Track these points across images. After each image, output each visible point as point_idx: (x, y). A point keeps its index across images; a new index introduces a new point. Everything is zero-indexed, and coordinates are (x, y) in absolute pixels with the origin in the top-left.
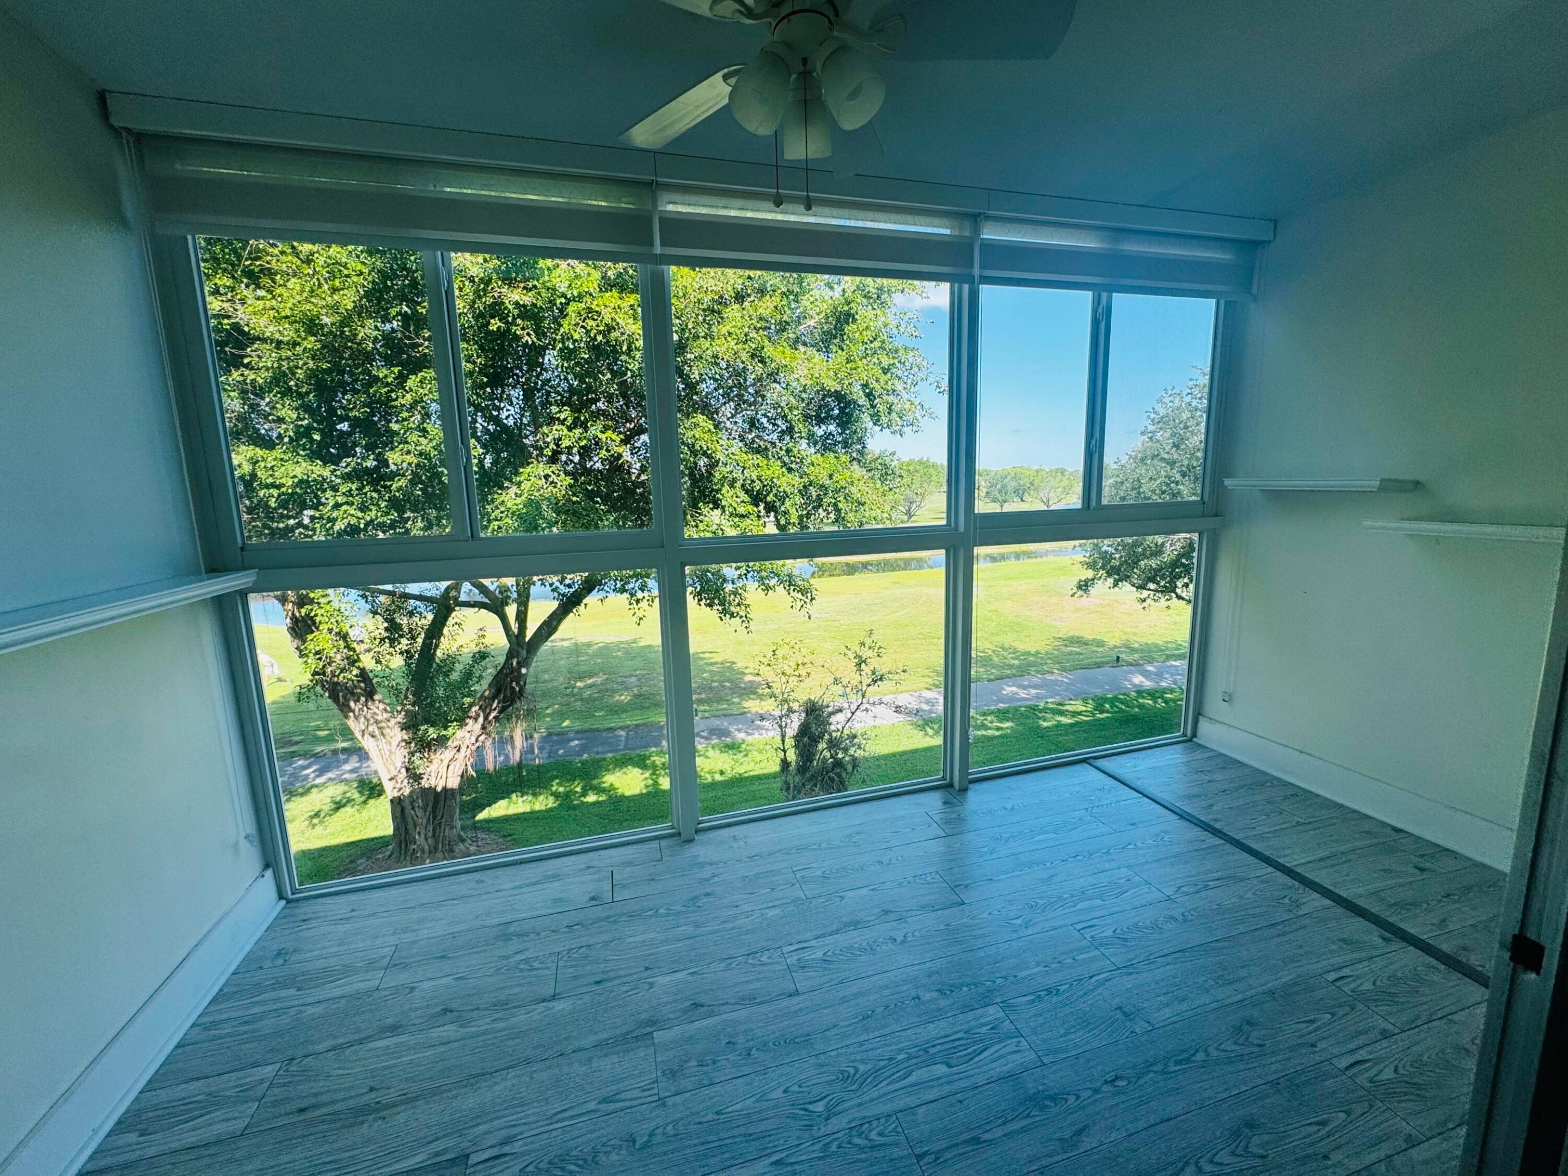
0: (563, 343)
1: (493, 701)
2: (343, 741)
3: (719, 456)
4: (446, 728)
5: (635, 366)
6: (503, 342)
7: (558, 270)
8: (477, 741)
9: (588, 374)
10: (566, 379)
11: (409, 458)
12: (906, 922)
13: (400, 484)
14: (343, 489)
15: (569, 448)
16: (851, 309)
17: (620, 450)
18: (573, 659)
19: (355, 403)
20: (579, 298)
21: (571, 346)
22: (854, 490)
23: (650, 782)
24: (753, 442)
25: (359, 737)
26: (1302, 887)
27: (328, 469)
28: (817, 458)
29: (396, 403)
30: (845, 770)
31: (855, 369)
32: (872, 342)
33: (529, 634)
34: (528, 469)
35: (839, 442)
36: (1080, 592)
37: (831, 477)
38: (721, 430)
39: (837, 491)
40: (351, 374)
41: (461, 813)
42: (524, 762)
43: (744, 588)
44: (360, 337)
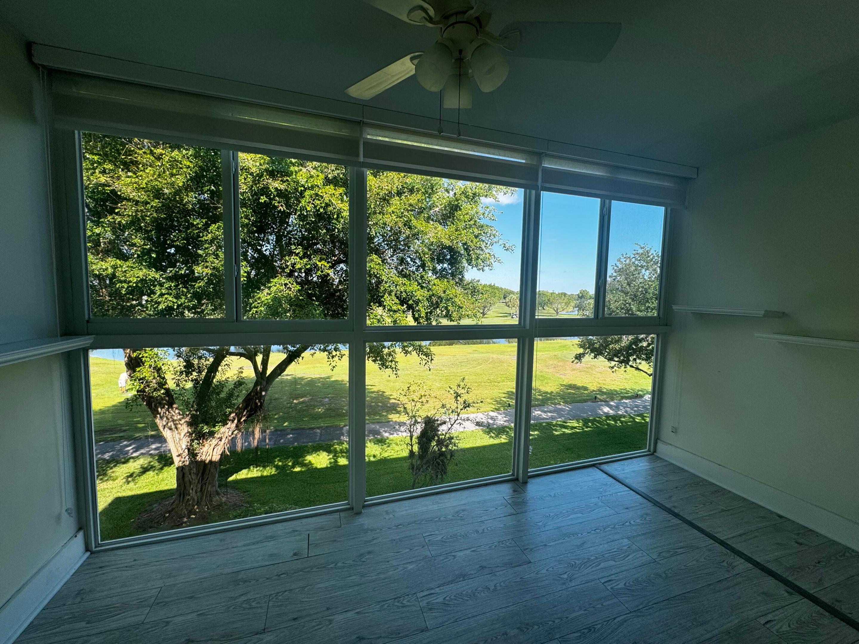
0: (301, 212)
1: (244, 411)
2: (152, 431)
3: (384, 278)
4: (214, 426)
5: (340, 226)
6: (266, 210)
7: (301, 173)
8: (232, 434)
9: (313, 229)
10: (301, 231)
11: (206, 271)
12: (496, 575)
13: (200, 284)
14: (166, 285)
15: (300, 269)
16: (459, 203)
17: (329, 272)
18: (293, 387)
19: (178, 237)
20: (312, 188)
21: (305, 214)
22: (456, 300)
23: (333, 460)
24: (402, 271)
25: (162, 429)
26: (733, 554)
27: (158, 274)
28: (437, 281)
29: (202, 239)
30: (446, 458)
31: (460, 235)
32: (469, 221)
33: (269, 372)
34: (276, 280)
35: (449, 273)
36: (576, 361)
37: (444, 292)
38: (385, 264)
39: (448, 300)
40: (178, 221)
41: (219, 477)
42: (260, 447)
43: (394, 351)
44: (184, 202)
